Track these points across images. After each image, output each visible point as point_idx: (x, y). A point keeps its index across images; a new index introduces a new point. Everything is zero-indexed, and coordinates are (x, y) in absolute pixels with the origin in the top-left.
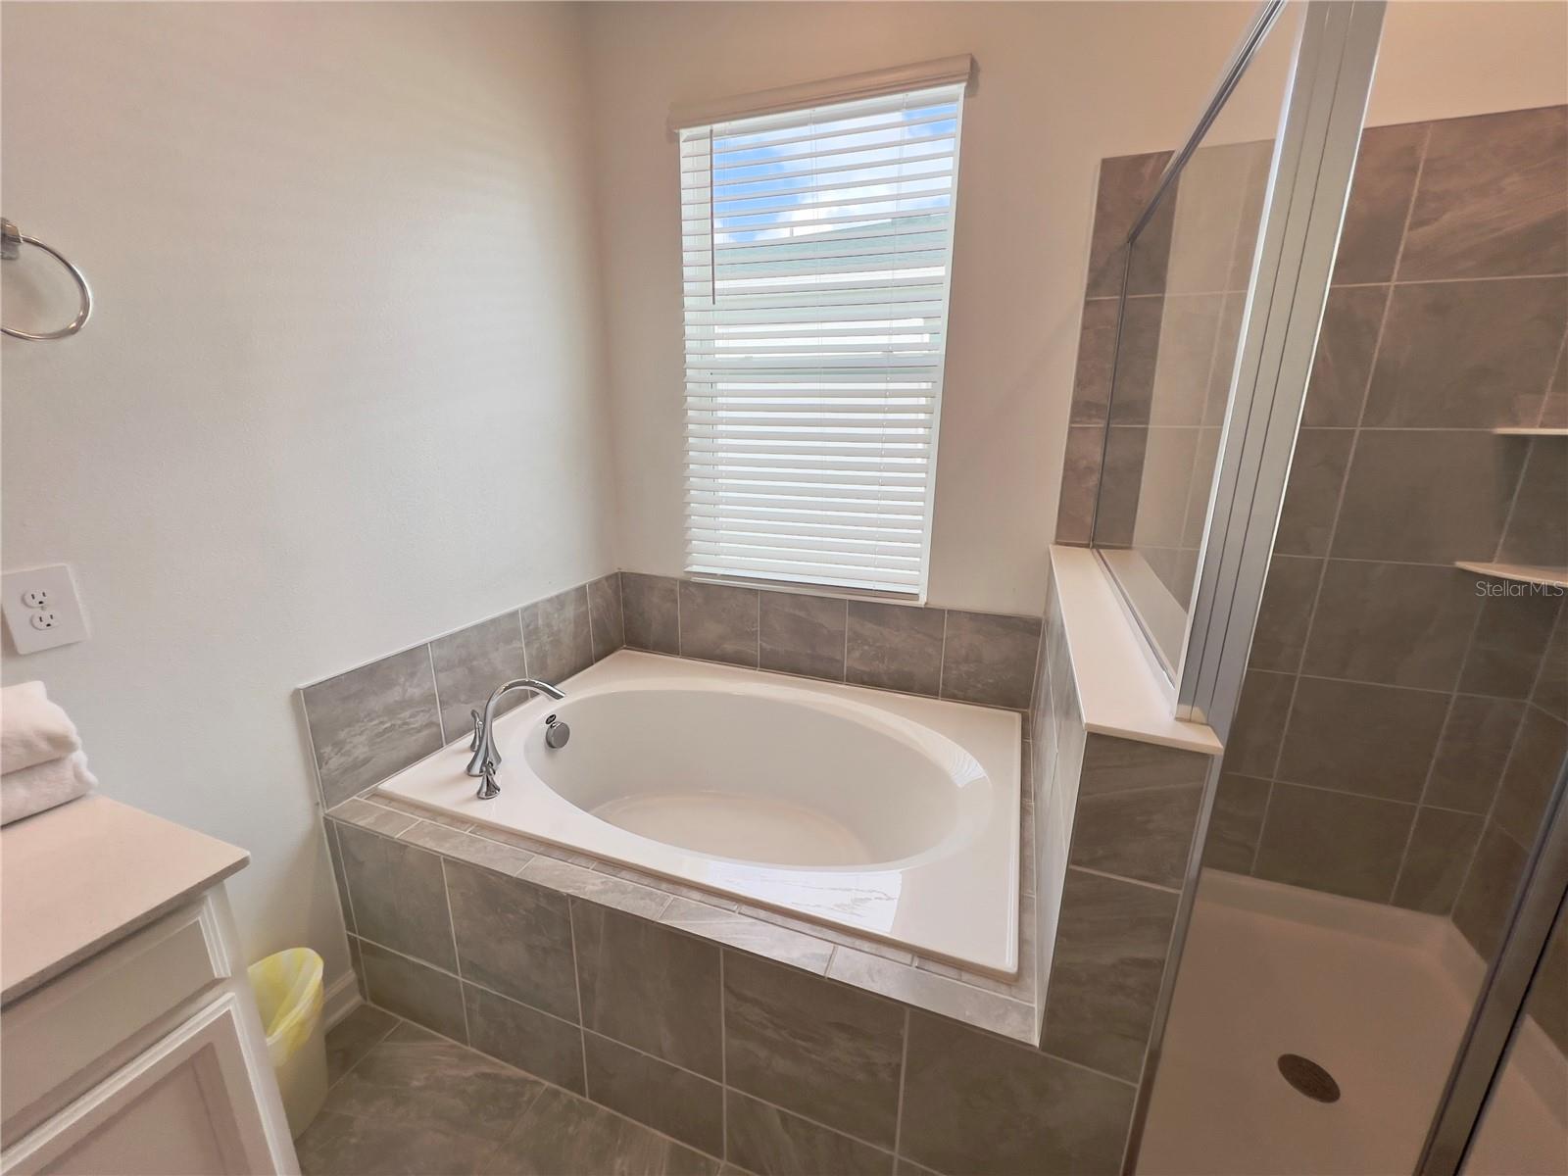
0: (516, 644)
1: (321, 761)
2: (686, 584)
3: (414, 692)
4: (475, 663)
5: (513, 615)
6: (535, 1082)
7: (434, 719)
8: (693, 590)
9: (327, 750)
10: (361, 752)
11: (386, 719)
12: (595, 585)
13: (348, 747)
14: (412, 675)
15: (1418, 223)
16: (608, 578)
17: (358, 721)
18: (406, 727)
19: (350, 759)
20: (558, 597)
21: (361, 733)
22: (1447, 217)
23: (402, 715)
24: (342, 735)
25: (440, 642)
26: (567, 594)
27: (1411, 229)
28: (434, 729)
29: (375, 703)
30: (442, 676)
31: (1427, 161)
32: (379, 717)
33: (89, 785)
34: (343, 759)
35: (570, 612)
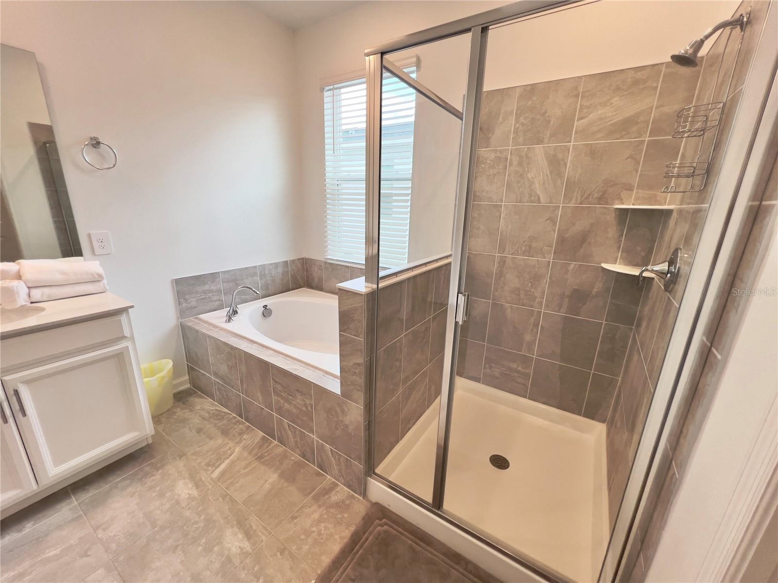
0: (256, 278)
1: (180, 303)
2: (326, 263)
3: (213, 288)
4: (238, 282)
5: (255, 267)
6: (230, 414)
7: (221, 298)
8: (328, 265)
9: (182, 300)
10: (194, 304)
11: (203, 295)
12: (293, 261)
13: (189, 301)
14: (213, 282)
15: (580, 119)
16: (299, 259)
17: (193, 293)
18: (210, 299)
19: (190, 305)
20: (275, 263)
21: (194, 298)
22: (591, 116)
23: (209, 295)
24: (187, 297)
25: (224, 272)
26: (279, 263)
27: (577, 121)
28: (221, 302)
29: (200, 289)
30: (225, 284)
31: (582, 92)
32: (200, 294)
33: (107, 290)
34: (187, 305)
35: (280, 270)
